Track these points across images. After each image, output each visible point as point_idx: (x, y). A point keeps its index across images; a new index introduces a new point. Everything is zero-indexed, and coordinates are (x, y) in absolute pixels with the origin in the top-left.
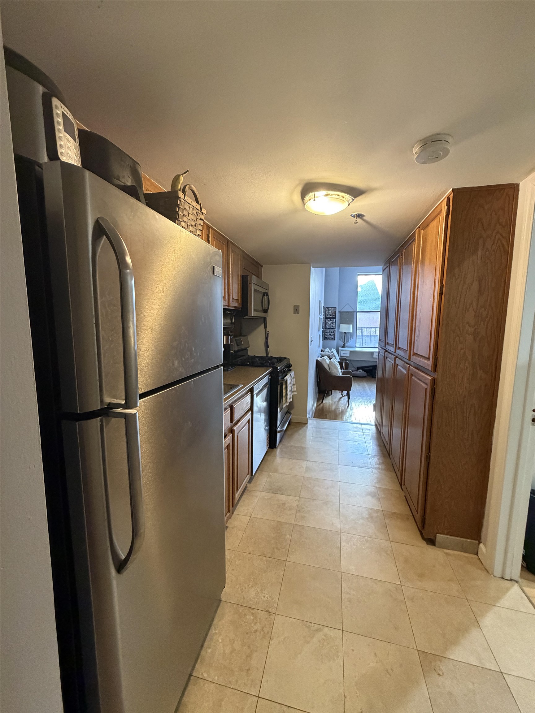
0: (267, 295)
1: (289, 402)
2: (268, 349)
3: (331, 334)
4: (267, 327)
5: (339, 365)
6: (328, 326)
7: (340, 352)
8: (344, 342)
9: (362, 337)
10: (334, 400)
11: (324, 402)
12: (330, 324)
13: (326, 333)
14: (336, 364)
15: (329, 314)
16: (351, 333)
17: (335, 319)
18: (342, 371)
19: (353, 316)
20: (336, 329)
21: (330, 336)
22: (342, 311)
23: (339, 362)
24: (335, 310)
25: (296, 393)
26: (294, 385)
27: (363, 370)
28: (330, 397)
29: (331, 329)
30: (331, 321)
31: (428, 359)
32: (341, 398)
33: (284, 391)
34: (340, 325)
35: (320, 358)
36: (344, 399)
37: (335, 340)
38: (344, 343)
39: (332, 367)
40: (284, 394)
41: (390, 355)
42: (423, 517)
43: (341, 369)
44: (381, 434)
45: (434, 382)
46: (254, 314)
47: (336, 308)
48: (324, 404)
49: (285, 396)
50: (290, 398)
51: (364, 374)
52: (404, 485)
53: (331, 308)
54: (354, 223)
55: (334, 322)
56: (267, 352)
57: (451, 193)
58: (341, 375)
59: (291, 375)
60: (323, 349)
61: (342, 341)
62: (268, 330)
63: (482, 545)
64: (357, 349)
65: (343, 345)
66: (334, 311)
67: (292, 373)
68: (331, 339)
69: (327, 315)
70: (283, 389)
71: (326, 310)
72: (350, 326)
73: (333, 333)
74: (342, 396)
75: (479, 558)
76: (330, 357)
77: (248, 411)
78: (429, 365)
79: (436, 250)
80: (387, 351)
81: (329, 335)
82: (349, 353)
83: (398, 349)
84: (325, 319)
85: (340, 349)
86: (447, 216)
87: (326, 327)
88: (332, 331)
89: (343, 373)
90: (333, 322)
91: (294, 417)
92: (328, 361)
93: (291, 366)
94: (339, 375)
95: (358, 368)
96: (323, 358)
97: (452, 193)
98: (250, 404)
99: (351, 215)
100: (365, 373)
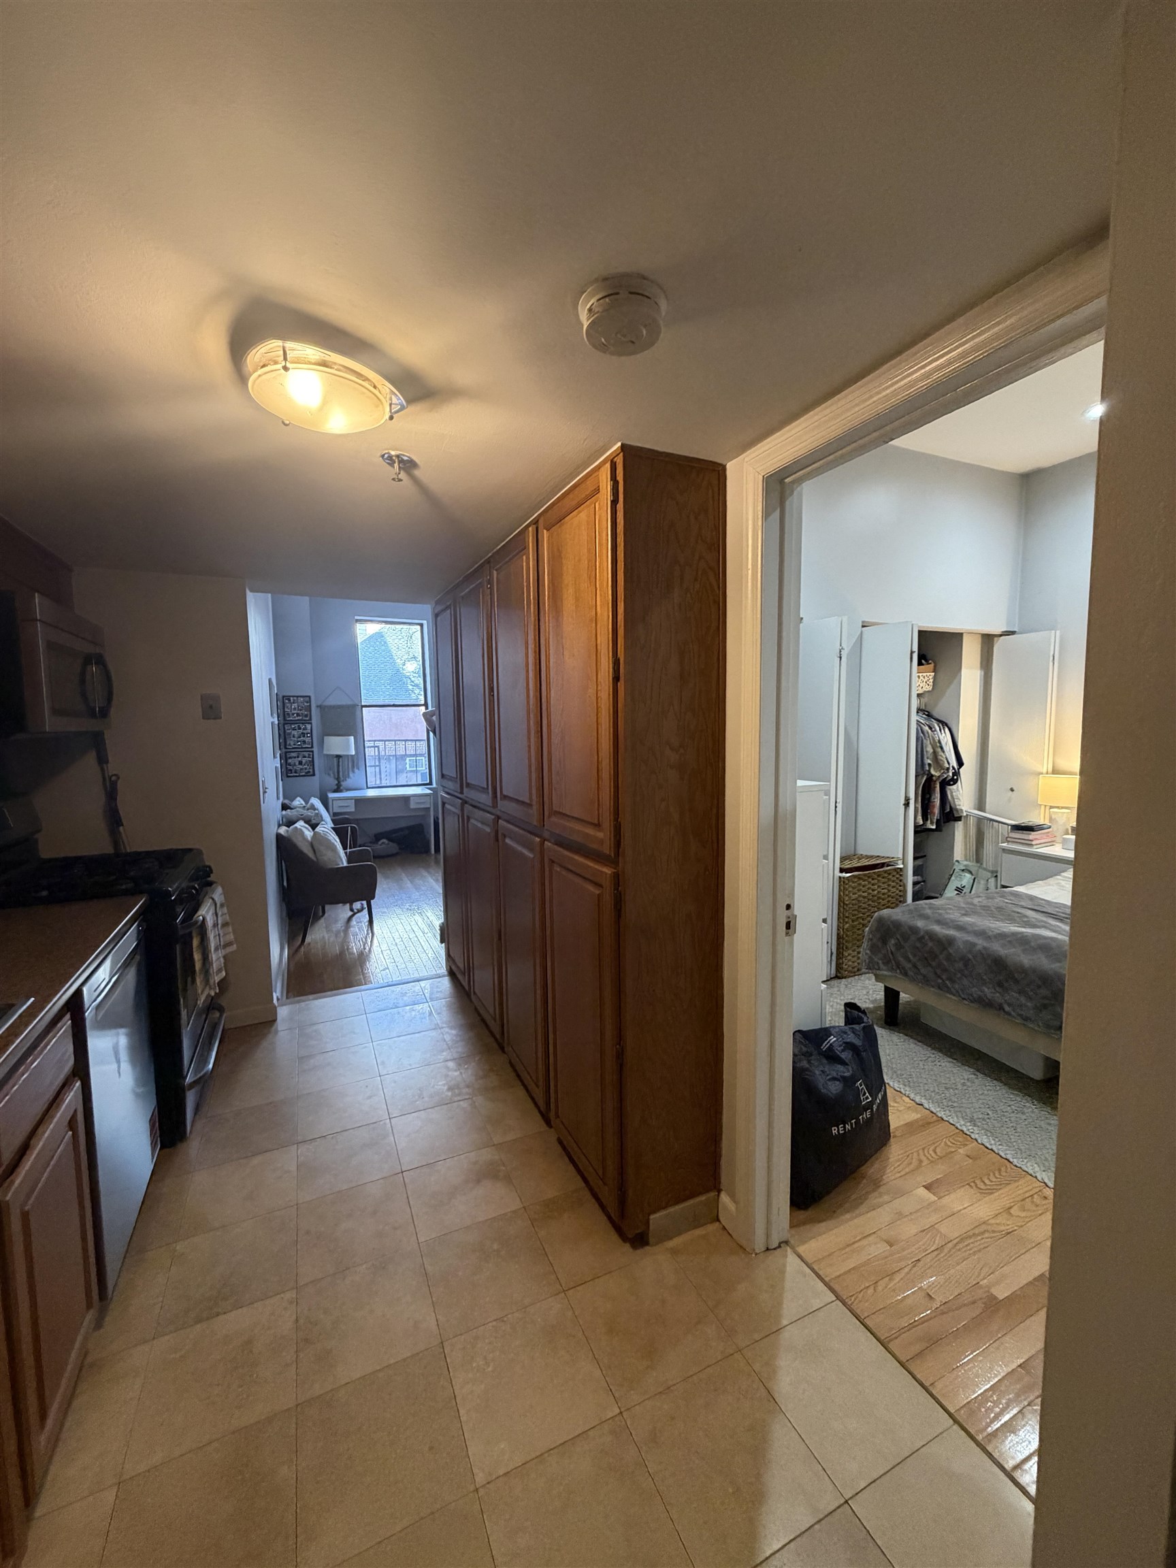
0: (100, 660)
1: (217, 982)
2: (121, 828)
3: (304, 761)
4: (107, 762)
5: (338, 840)
6: (292, 743)
7: (330, 804)
8: (338, 779)
9: (377, 764)
10: (334, 929)
11: (308, 939)
12: (296, 736)
13: (290, 761)
14: (330, 838)
15: (293, 712)
16: (352, 756)
17: (311, 723)
18: (346, 853)
19: (353, 714)
20: (315, 749)
21: (301, 767)
22: (327, 703)
23: (332, 828)
24: (307, 702)
25: (234, 947)
26: (225, 925)
27: (390, 840)
28: (322, 921)
29: (302, 748)
30: (300, 729)
31: (598, 826)
32: (350, 919)
33: (197, 956)
34: (323, 739)
35: (287, 828)
36: (358, 920)
37: (314, 775)
38: (339, 782)
39: (322, 848)
40: (198, 966)
41: (479, 813)
42: (621, 1191)
43: (345, 848)
44: (473, 996)
45: (617, 879)
46: (50, 723)
47: (309, 697)
48: (309, 944)
49: (201, 970)
50: (219, 971)
51: (393, 848)
52: (557, 1116)
53: (297, 697)
54: (394, 479)
55: (309, 731)
56: (116, 843)
57: (618, 452)
58: (345, 864)
59: (213, 899)
60: (286, 801)
61: (332, 775)
62: (112, 769)
63: (724, 1198)
64: (371, 793)
65: (337, 785)
66: (306, 704)
67: (218, 894)
68: (303, 774)
69: (288, 714)
70: (194, 950)
71: (283, 702)
72: (348, 741)
73: (309, 757)
74: (351, 913)
75: (724, 1226)
76: (310, 821)
77: (65, 1085)
78: (601, 842)
79: (593, 579)
80: (466, 802)
81: (297, 764)
82: (354, 804)
83: (501, 800)
84: (284, 724)
85: (331, 795)
86: (614, 502)
87: (288, 743)
88: (306, 754)
89: (350, 858)
90: (304, 732)
91: (233, 1016)
92: (309, 834)
93: (212, 872)
94: (341, 866)
95: (378, 838)
96: (296, 827)
97: (622, 454)
98: (73, 1056)
99: (383, 456)
100: (395, 845)
